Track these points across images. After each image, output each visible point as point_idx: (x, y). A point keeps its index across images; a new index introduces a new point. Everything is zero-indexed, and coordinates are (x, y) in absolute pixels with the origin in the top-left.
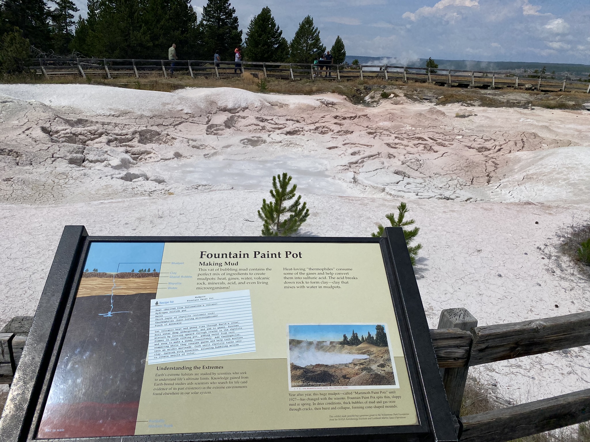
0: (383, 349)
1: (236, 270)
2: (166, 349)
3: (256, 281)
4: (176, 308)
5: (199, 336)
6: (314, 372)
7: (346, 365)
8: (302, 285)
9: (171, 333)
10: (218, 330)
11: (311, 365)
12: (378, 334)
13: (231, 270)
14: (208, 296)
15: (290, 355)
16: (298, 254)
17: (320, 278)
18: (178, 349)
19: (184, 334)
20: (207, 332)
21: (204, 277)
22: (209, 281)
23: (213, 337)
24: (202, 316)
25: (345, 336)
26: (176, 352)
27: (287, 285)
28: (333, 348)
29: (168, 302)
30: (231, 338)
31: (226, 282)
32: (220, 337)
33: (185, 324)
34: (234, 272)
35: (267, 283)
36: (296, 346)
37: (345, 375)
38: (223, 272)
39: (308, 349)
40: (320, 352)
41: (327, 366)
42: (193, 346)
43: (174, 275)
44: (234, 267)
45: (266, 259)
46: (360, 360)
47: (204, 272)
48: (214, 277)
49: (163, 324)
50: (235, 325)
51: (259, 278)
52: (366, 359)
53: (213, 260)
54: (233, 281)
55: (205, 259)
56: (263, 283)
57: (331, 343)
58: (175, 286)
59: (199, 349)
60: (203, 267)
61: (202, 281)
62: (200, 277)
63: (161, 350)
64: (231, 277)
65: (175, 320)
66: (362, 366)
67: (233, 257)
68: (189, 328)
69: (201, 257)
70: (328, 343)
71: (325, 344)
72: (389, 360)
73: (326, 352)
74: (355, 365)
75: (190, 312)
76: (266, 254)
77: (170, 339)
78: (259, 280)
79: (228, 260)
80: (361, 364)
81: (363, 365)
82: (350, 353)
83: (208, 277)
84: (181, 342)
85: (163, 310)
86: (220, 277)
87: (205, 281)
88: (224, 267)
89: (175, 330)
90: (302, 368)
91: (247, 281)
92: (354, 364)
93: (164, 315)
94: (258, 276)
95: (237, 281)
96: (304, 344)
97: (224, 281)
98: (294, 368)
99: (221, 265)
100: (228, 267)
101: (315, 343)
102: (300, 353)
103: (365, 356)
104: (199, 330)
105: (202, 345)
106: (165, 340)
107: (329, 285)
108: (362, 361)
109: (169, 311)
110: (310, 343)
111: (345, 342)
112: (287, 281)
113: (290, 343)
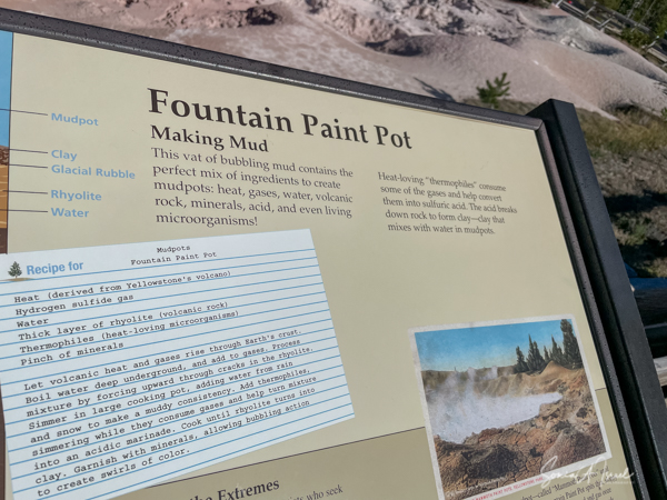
0: (576, 374)
1: (265, 167)
2: (81, 453)
3: (321, 204)
4: (96, 289)
5: (191, 386)
6: (481, 453)
7: (531, 423)
8: (423, 222)
9: (91, 385)
10: (247, 361)
11: (474, 436)
12: (566, 343)
13: (251, 163)
16: (402, 136)
18: (124, 444)
19: (139, 386)
20: (215, 369)
21: (174, 179)
22: (194, 196)
23: (236, 387)
24: (187, 316)
25: (519, 353)
26: (119, 456)
28: (504, 384)
29: (61, 268)
30: (286, 384)
31: (245, 201)
32: (256, 384)
33: (138, 348)
34: (259, 172)
35: (348, 214)
36: (437, 389)
37: (535, 449)
38: (229, 169)
39: (461, 394)
40: (485, 398)
41: (501, 431)
42: (176, 426)
43: (67, 163)
44: (257, 156)
45: (335, 140)
46: (551, 405)
47: (171, 163)
48: (207, 182)
49: (55, 354)
51: (329, 198)
52: (558, 402)
53: (191, 124)
54: (264, 200)
55: (165, 118)
56: (340, 212)
57: (500, 370)
58: (78, 205)
59: (199, 432)
60: (162, 143)
61: (169, 195)
62: (161, 178)
63: (62, 457)
64: (256, 187)
65: (97, 335)
66: (555, 420)
67: (251, 122)
68: (152, 363)
70: (495, 372)
71: (489, 375)
72: (589, 397)
73: (494, 395)
74: (545, 418)
75: (149, 301)
77: (89, 411)
78: (328, 203)
79: (239, 131)
80: (554, 416)
81: (556, 417)
82: (533, 393)
83: (187, 180)
84: (132, 416)
85: (43, 296)
86: (226, 183)
87: (181, 195)
88: (230, 152)
89: (102, 372)
90: (458, 447)
91: (300, 203)
93: (52, 318)
94: (323, 191)
95: (275, 203)
96: (452, 382)
97: (238, 199)
98: (445, 448)
99: (218, 143)
100: (239, 153)
101: (472, 374)
102: (449, 406)
103: (556, 396)
104: (188, 364)
105: (203, 418)
106: (70, 416)
108: (555, 408)
109: (68, 303)
110: (463, 377)
111: (521, 367)
112: (394, 209)
113: (425, 383)
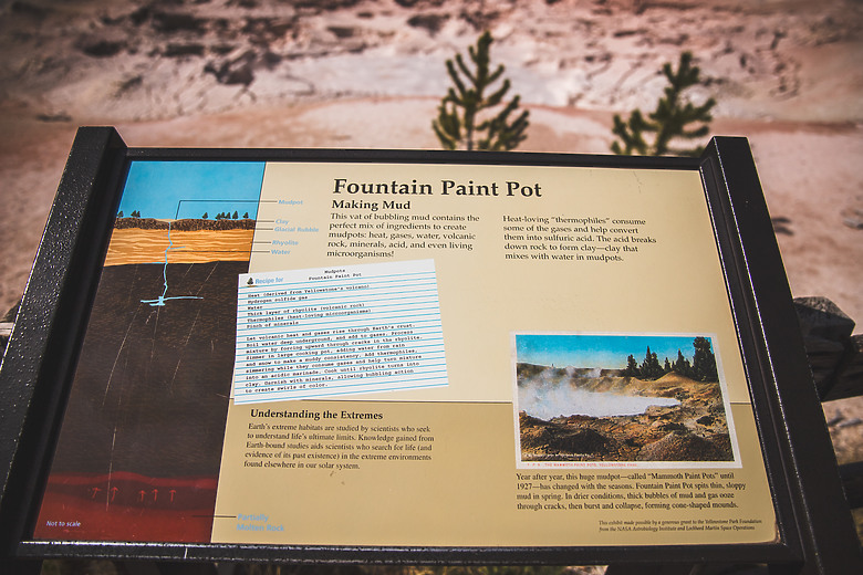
0: (708, 387)
1: (406, 219)
2: (269, 375)
3: (447, 242)
4: (288, 293)
5: (335, 350)
6: (568, 431)
7: (633, 418)
8: (542, 252)
9: (279, 342)
10: (372, 341)
11: (563, 418)
12: (697, 358)
13: (396, 217)
14: (350, 269)
15: (519, 395)
16: (533, 188)
17: (579, 239)
18: (291, 375)
19: (304, 346)
20: (350, 342)
21: (342, 231)
22: (352, 240)
23: (362, 354)
24: (337, 310)
25: (631, 359)
26: (288, 381)
27: (510, 252)
28: (606, 383)
29: (272, 281)
30: (398, 358)
31: (387, 242)
32: (376, 354)
33: (307, 325)
34: (402, 222)
35: (470, 247)
36: (530, 378)
37: (632, 440)
38: (380, 222)
39: (555, 385)
40: (581, 391)
41: (594, 419)
42: (321, 371)
43: (283, 226)
44: (402, 212)
45: (468, 197)
46: (662, 408)
47: (341, 221)
48: (362, 231)
49: (263, 324)
50: (406, 331)
51: (454, 237)
52: (674, 407)
53: (359, 197)
54: (401, 240)
55: (344, 195)
56: (462, 246)
57: (604, 372)
58: (285, 248)
59: (335, 377)
60: (339, 211)
61: (337, 240)
62: (334, 230)
63: (260, 376)
64: (396, 233)
65: (285, 317)
66: (665, 421)
67: (400, 192)
68: (313, 334)
69: (337, 191)
70: (598, 373)
71: (590, 374)
72: (721, 409)
73: (593, 390)
74: (653, 418)
75: (317, 300)
76: (467, 185)
77: (276, 355)
78: (452, 240)
79: (390, 197)
80: (665, 417)
81: (668, 419)
82: (641, 394)
83: (349, 231)
84: (298, 361)
85: (262, 295)
86: (375, 231)
87: (344, 239)
88: (381, 211)
89: (285, 336)
90: (543, 423)
91: (428, 241)
92: (650, 417)
93: (264, 306)
94: (451, 232)
95: (408, 242)
96: (546, 375)
97: (382, 240)
98: (527, 421)
99: (375, 207)
100: (389, 211)
101: (570, 371)
102: (540, 391)
103: (673, 401)
104: (334, 338)
105: (338, 369)
106: (266, 356)
107: (598, 253)
108: (667, 411)
109: (273, 299)
110: (560, 373)
111: (631, 373)
112: (512, 242)
113: (519, 372)
